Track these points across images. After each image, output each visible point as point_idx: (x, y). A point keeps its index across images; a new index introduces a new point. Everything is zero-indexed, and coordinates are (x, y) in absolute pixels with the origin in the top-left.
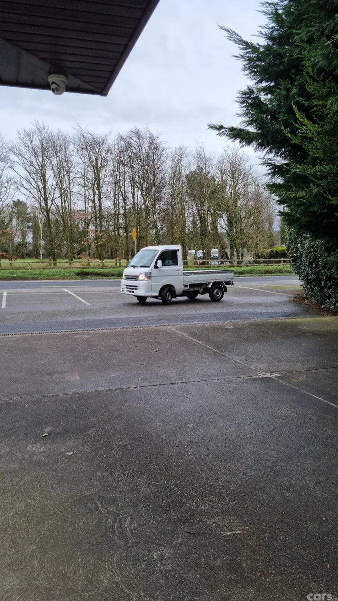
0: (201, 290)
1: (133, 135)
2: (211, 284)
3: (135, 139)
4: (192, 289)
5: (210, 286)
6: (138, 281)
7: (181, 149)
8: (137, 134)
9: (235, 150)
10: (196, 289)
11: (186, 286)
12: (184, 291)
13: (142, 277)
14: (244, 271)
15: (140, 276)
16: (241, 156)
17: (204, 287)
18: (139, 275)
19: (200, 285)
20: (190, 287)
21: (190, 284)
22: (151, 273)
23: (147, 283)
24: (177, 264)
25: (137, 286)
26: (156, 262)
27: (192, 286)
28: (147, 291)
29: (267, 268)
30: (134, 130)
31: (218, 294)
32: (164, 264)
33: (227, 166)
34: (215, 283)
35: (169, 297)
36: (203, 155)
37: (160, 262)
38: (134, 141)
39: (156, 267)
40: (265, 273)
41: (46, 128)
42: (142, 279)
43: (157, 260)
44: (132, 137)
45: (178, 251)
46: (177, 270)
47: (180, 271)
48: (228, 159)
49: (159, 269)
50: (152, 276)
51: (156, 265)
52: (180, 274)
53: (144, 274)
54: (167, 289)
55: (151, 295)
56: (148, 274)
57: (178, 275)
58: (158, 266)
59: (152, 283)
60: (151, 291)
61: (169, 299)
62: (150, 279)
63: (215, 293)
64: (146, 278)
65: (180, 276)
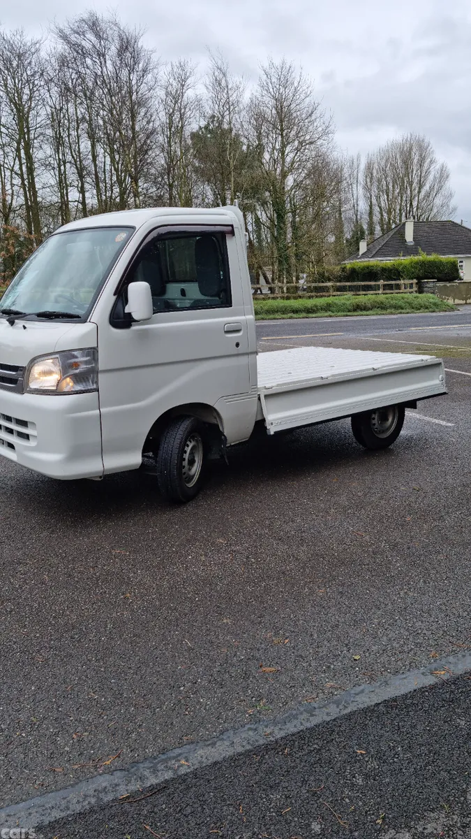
1: (86, 27)
3: (90, 36)
6: (27, 398)
7: (182, 67)
8: (94, 26)
9: (285, 72)
13: (46, 375)
14: (316, 306)
15: (37, 369)
18: (34, 361)
22: (92, 353)
24: (227, 302)
25: (24, 423)
26: (121, 293)
28: (76, 454)
29: (357, 300)
30: (86, 16)
32: (162, 304)
36: (223, 83)
37: (139, 291)
38: (89, 40)
39: (120, 319)
40: (355, 310)
42: (50, 382)
43: (130, 275)
44: (83, 33)
45: (232, 233)
46: (227, 332)
47: (240, 334)
48: (271, 90)
49: (135, 328)
50: (101, 366)
51: (120, 305)
52: (241, 349)
53: (57, 356)
54: (184, 426)
55: (99, 472)
56: (76, 357)
57: (236, 353)
58: (130, 314)
59: (106, 406)
60: (102, 451)
61: (194, 469)
62: (90, 385)
63: (375, 416)
64: (68, 380)
65: (244, 360)
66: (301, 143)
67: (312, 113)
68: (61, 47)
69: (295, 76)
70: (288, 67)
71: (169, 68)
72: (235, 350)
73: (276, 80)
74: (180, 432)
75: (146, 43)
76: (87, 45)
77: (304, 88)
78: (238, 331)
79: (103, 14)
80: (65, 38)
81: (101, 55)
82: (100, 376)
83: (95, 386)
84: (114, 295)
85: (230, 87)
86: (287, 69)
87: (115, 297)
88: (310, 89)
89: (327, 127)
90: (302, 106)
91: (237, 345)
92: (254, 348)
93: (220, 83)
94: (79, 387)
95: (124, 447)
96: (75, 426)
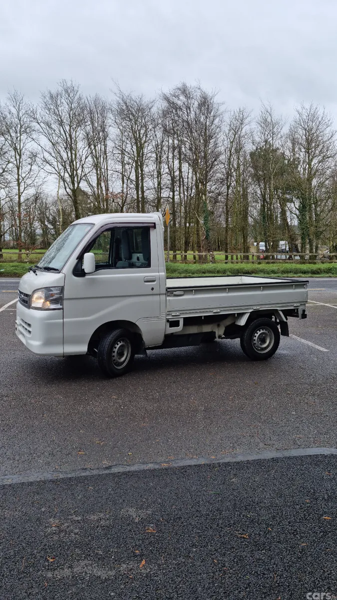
0: (220, 332)
1: (180, 92)
2: (248, 315)
3: (182, 98)
4: (192, 331)
5: (242, 322)
6: (31, 310)
7: (241, 112)
8: (184, 91)
9: (312, 112)
10: (207, 329)
11: (174, 324)
13: (38, 300)
15: (35, 296)
16: (320, 119)
17: (227, 323)
18: (34, 292)
19: (215, 319)
20: (185, 325)
21: (184, 318)
22: (61, 289)
24: (148, 265)
25: (29, 325)
26: (80, 258)
28: (48, 342)
30: (180, 86)
31: (264, 342)
33: (301, 134)
34: (255, 315)
35: (121, 354)
37: (90, 258)
38: (181, 101)
39: (79, 271)
41: (76, 89)
42: (40, 303)
43: (87, 249)
44: (178, 96)
45: (154, 227)
46: (146, 281)
47: (155, 283)
48: (302, 124)
49: (87, 277)
50: (65, 297)
51: (79, 265)
52: (155, 292)
53: (44, 290)
54: (116, 333)
55: (61, 354)
56: (52, 291)
57: (151, 293)
58: (84, 269)
59: (66, 318)
60: (63, 342)
61: (123, 359)
62: (59, 306)
63: (256, 338)
64: (48, 303)
65: (157, 298)
66: (323, 158)
67: (332, 137)
68: (165, 104)
69: (320, 113)
70: (314, 108)
71: (232, 113)
72: (151, 292)
73: (306, 117)
74: (111, 336)
75: (216, 100)
76: (179, 103)
77: (326, 121)
78: (154, 281)
79: (191, 84)
80: (167, 99)
81: (188, 108)
82: (65, 302)
83: (61, 307)
84: (77, 259)
85: (273, 122)
87: (77, 261)
88: (330, 122)
90: (324, 133)
91: (152, 289)
92: (164, 292)
93: (266, 120)
94: (53, 306)
95: (76, 341)
96: (48, 327)
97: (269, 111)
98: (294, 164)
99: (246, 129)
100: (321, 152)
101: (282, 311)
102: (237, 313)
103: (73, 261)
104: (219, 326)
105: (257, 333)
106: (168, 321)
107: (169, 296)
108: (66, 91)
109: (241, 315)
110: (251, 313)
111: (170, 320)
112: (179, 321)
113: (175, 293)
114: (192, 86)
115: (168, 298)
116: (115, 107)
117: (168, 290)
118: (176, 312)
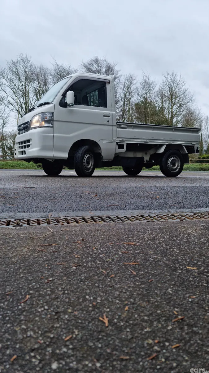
0: (147, 158)
1: (94, 63)
2: (165, 146)
3: (95, 66)
4: (131, 155)
5: (162, 150)
7: (131, 76)
8: (97, 62)
10: (139, 155)
11: (121, 147)
12: (117, 156)
13: (36, 122)
15: (34, 120)
16: (178, 81)
17: (152, 152)
18: (33, 117)
19: (145, 147)
20: (127, 149)
21: (127, 144)
22: (52, 113)
23: (44, 132)
24: (105, 106)
26: (64, 95)
27: (131, 147)
28: (44, 148)
30: (94, 58)
31: (174, 165)
32: (78, 101)
34: (169, 146)
35: (88, 163)
39: (63, 104)
41: (29, 59)
43: (67, 90)
44: (93, 65)
45: (109, 83)
46: (104, 116)
47: (110, 118)
48: (168, 84)
49: (68, 108)
50: (55, 119)
51: (63, 99)
52: (110, 123)
53: (40, 114)
54: (85, 148)
55: (51, 157)
56: (46, 114)
57: (107, 124)
58: (66, 102)
59: (55, 133)
60: (53, 149)
61: (89, 166)
62: (51, 125)
63: (169, 162)
64: (43, 122)
65: (111, 128)
66: (180, 105)
67: (185, 92)
69: (178, 78)
70: (175, 75)
71: (126, 77)
73: (169, 80)
74: (83, 148)
75: (116, 68)
77: (182, 82)
78: (109, 116)
79: (101, 58)
80: (85, 66)
81: (99, 72)
82: (54, 123)
83: (52, 126)
84: (62, 95)
85: (150, 83)
86: (174, 76)
87: (62, 97)
88: (184, 83)
89: (192, 98)
90: (180, 90)
91: (108, 121)
92: (115, 124)
93: (146, 82)
94: (46, 125)
95: (61, 150)
96: (44, 138)
97: (148, 76)
98: (163, 109)
99: (133, 87)
100: (178, 102)
101: (185, 146)
102: (159, 144)
103: (59, 97)
104: (146, 154)
105: (170, 159)
106: (117, 144)
107: (118, 128)
108: (23, 60)
109: (161, 146)
110: (167, 145)
111: (119, 144)
112: (123, 145)
113: (122, 126)
114: (102, 59)
115: (117, 129)
116: (53, 72)
117: (118, 123)
118: (122, 139)
